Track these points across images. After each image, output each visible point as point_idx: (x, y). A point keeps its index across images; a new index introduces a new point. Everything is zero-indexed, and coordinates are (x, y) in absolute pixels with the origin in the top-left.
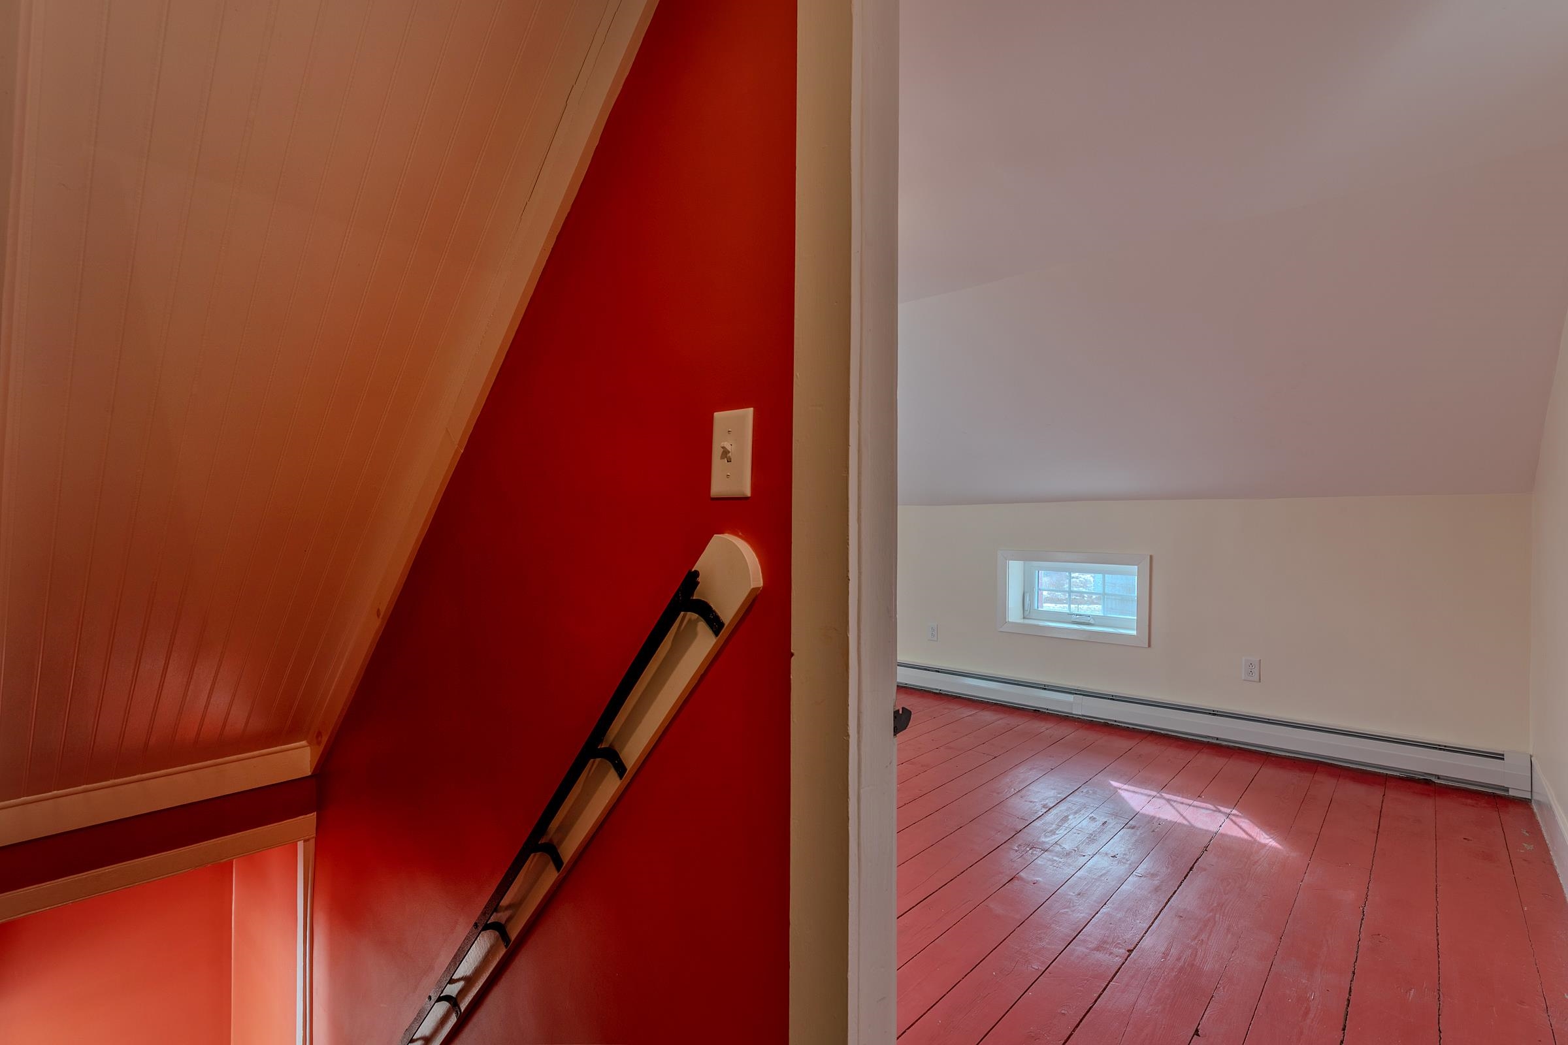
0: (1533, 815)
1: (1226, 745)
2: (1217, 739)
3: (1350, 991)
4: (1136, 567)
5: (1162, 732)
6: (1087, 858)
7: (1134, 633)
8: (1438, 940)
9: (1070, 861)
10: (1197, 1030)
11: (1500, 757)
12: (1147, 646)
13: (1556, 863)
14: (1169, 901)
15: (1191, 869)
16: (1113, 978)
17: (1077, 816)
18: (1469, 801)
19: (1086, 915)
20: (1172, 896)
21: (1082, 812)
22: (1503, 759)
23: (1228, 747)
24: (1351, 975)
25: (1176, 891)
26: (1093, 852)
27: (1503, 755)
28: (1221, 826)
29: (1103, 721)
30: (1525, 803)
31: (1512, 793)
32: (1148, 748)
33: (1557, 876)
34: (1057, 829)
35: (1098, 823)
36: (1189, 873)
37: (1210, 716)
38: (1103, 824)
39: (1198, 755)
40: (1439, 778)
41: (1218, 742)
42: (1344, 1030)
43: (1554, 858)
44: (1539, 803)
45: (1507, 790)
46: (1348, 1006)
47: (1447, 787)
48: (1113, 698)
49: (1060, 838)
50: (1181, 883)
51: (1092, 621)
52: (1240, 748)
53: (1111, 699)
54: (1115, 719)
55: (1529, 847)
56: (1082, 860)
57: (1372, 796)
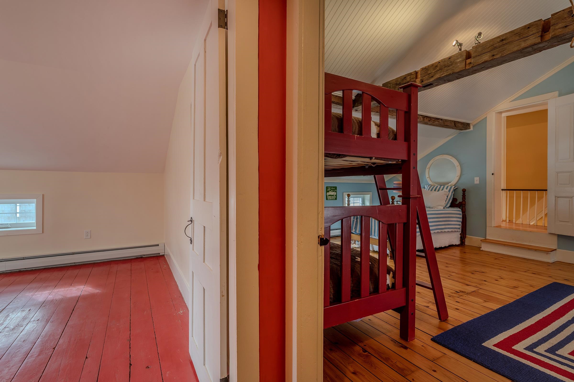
0: (165, 258)
1: (78, 265)
2: (75, 263)
3: (130, 320)
4: (36, 199)
5: (50, 267)
6: (24, 326)
7: (35, 228)
8: (149, 297)
9: (15, 331)
10: (87, 357)
11: (158, 245)
12: (42, 233)
13: (171, 268)
14: (66, 324)
15: (73, 310)
16: (49, 361)
17: (14, 313)
18: (152, 259)
19: (30, 347)
20: (67, 322)
21: (16, 310)
22: (159, 246)
23: (79, 265)
24: (130, 316)
25: (69, 320)
26: (26, 323)
27: (159, 245)
28: (82, 292)
29: (18, 270)
30: (163, 256)
31: (161, 254)
32: (44, 275)
33: (171, 271)
34: (4, 322)
35: (26, 311)
36: (72, 312)
37: (71, 255)
38: (29, 310)
39: (68, 271)
40: (144, 256)
41: (75, 264)
42: (130, 330)
43: (170, 267)
44: (166, 255)
45: (159, 254)
46: (130, 324)
47: (146, 257)
48: (24, 259)
49: (6, 325)
50: (70, 316)
51: (9, 226)
52: (84, 264)
53: (23, 259)
54: (25, 268)
55: (165, 266)
56: (23, 328)
57: (127, 266)
